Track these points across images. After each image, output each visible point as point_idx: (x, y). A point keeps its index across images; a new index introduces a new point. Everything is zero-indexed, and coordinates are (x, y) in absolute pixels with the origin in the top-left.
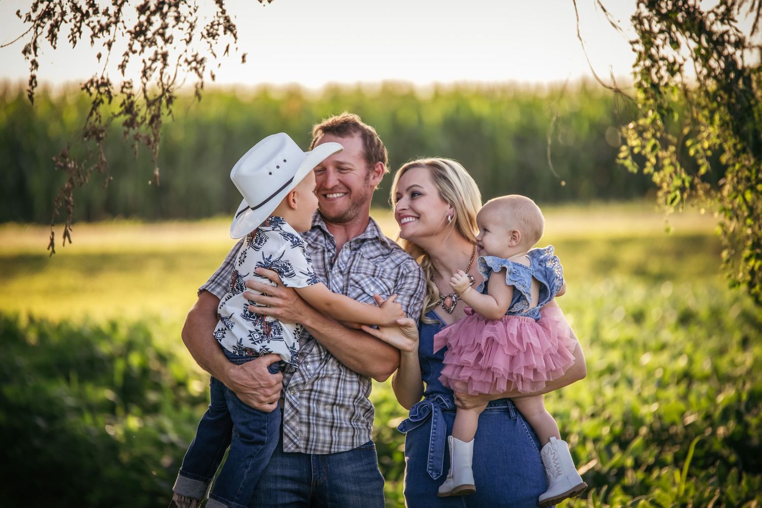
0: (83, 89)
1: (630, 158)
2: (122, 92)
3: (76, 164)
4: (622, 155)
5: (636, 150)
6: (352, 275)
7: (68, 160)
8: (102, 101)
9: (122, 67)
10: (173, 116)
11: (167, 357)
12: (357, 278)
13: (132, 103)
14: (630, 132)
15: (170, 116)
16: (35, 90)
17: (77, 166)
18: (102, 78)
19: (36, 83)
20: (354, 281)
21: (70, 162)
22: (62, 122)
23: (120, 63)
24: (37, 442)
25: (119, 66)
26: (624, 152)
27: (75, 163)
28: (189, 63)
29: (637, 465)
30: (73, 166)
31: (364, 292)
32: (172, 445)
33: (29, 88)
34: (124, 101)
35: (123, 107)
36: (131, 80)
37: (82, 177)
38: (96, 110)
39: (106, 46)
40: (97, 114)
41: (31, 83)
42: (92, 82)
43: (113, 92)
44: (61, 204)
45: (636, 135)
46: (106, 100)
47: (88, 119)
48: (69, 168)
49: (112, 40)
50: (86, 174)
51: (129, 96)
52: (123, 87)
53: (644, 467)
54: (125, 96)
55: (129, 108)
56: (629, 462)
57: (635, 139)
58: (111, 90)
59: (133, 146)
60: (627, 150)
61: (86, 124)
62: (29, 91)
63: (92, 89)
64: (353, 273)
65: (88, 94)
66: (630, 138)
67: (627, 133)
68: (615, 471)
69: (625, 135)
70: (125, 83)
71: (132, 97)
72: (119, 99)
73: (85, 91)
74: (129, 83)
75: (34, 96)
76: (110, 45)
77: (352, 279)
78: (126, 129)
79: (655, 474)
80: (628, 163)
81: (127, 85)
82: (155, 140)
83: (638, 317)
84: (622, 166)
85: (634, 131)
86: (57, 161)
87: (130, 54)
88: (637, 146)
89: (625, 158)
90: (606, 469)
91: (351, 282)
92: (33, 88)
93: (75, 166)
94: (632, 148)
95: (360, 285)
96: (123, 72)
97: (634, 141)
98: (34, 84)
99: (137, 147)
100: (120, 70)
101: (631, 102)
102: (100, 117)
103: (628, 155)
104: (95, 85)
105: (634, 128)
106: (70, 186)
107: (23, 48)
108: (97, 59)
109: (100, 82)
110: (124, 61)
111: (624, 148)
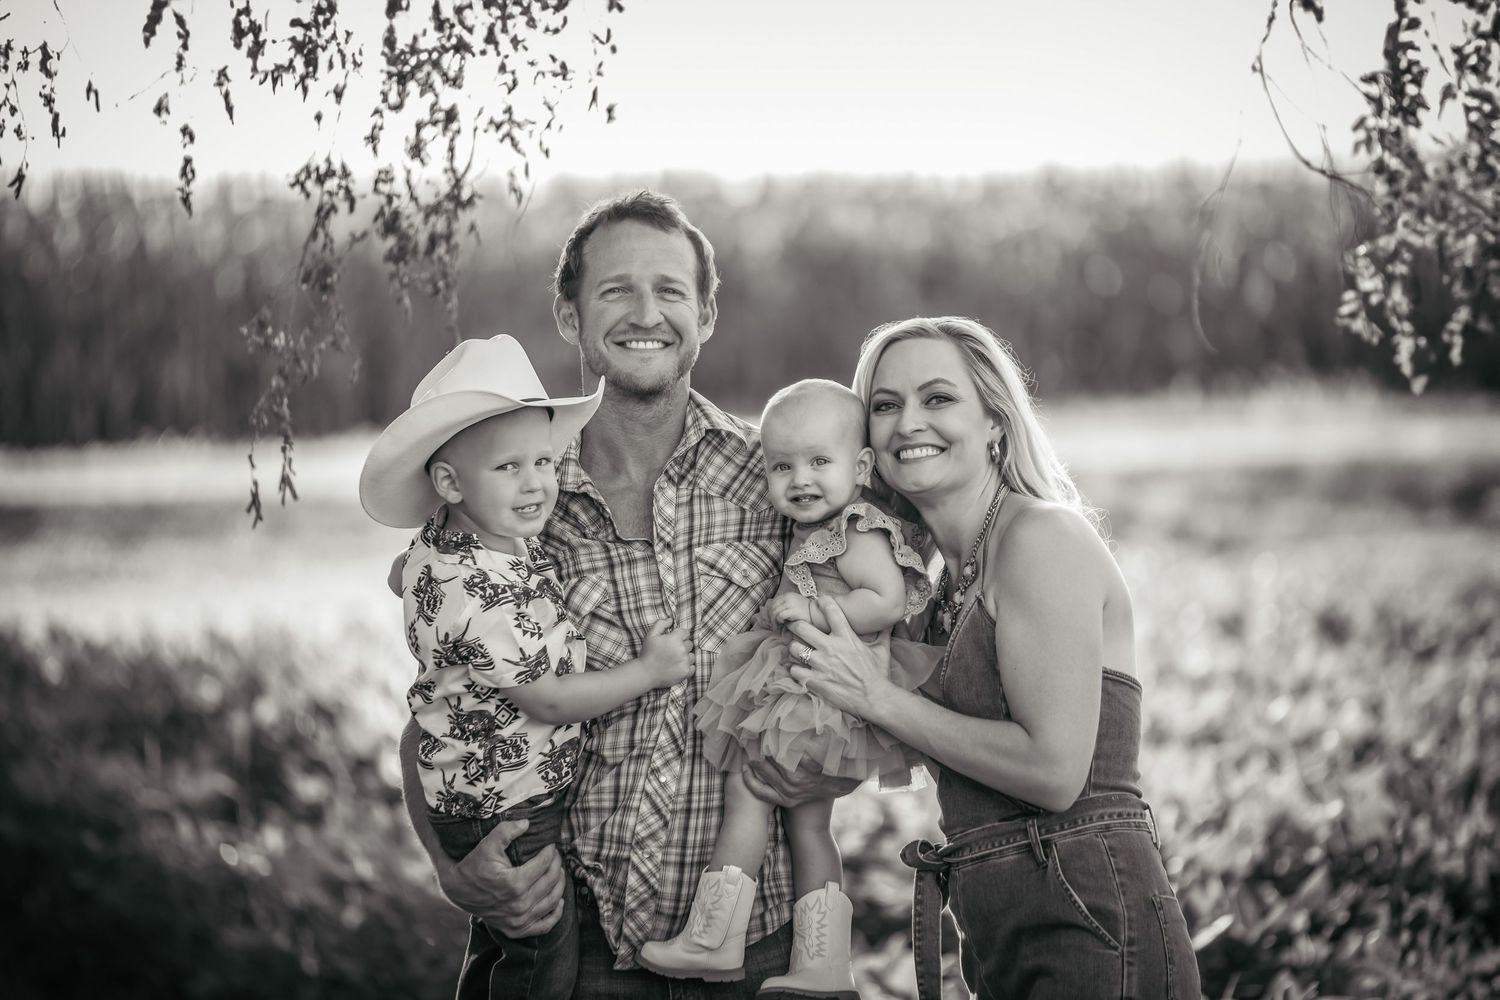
0: (293, 185)
1: (1363, 314)
2: (376, 190)
3: (290, 337)
4: (1345, 310)
5: (1374, 300)
6: (698, 551)
7: (270, 330)
8: (333, 208)
9: (372, 139)
10: (477, 236)
11: (333, 710)
12: (708, 554)
13: (396, 215)
14: (1362, 263)
15: (472, 237)
16: (193, 186)
17: (292, 343)
18: (328, 161)
19: (193, 171)
20: (706, 563)
21: (275, 334)
22: (51, 251)
23: (368, 132)
24: (82, 879)
25: (366, 138)
26: (1349, 302)
27: (286, 337)
28: (498, 127)
29: (1315, 929)
30: (283, 342)
31: (730, 582)
32: (363, 885)
33: (181, 183)
34: (382, 209)
35: (380, 221)
36: (390, 165)
37: (304, 364)
38: (323, 226)
39: (332, 96)
40: (327, 235)
41: (184, 173)
42: (307, 169)
43: (356, 191)
44: (266, 421)
45: (1372, 269)
46: (343, 206)
47: (306, 247)
48: (275, 348)
49: (341, 84)
50: (312, 357)
51: (390, 198)
52: (377, 182)
53: (1329, 932)
54: (383, 200)
55: (391, 223)
56: (1300, 922)
57: (1372, 276)
58: (351, 186)
59: (400, 300)
60: (1356, 298)
61: (304, 257)
62: (182, 190)
63: (310, 185)
64: (699, 545)
65: (302, 197)
66: (1362, 275)
67: (1355, 265)
68: (1271, 940)
69: (1351, 269)
70: (380, 173)
71: (395, 200)
72: (369, 205)
73: (298, 188)
74: (387, 172)
75: (192, 198)
76: (339, 94)
77: (698, 559)
78: (391, 267)
79: (1353, 944)
80: (1359, 325)
81: (384, 177)
82: (448, 286)
83: (1232, 626)
84: (1347, 330)
85: (1368, 259)
86: (249, 335)
87: (387, 113)
88: (1376, 291)
89: (1353, 315)
90: (1254, 934)
91: (700, 566)
92: (188, 182)
93: (287, 341)
94: (1366, 296)
95: (720, 571)
96: (375, 149)
97: (1370, 283)
98: (190, 176)
99: (407, 301)
100: (370, 146)
101: (1363, 199)
102: (332, 241)
103: (1359, 309)
104: (314, 176)
105: (1367, 255)
106: (282, 384)
107: (154, 104)
108: (316, 123)
109: (323, 170)
110: (374, 128)
111: (1349, 295)
